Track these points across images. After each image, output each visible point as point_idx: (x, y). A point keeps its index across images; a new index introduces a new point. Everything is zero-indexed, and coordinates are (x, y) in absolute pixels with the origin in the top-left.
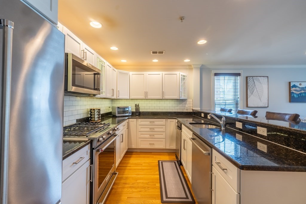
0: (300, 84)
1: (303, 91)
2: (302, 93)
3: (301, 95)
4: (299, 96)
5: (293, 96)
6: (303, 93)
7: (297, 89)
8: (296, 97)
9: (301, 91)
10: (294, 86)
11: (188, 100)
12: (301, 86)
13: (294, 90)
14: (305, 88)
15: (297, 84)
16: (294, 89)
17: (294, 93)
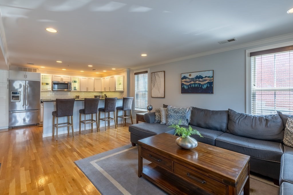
0: (190, 75)
1: (193, 82)
2: (191, 84)
3: (190, 86)
4: (188, 87)
5: (184, 87)
6: (193, 84)
7: (187, 80)
8: (186, 88)
9: (190, 82)
10: (185, 78)
11: (124, 92)
12: (190, 77)
13: (184, 82)
14: (195, 79)
15: (187, 75)
16: (184, 80)
17: (184, 84)
